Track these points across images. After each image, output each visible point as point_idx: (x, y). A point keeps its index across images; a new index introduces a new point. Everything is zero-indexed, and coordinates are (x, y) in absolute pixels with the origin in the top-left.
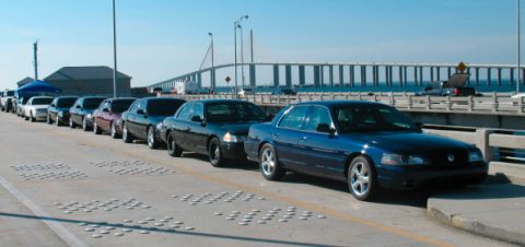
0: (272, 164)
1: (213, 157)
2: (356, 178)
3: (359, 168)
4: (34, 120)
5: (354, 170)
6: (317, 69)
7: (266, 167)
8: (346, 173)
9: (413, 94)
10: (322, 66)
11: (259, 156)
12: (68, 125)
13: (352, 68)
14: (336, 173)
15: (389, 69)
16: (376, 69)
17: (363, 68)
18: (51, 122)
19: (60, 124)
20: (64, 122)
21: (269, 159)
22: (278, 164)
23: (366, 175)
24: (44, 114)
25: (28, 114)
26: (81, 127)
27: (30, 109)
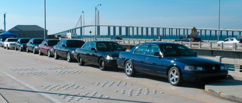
0: (131, 70)
1: (101, 66)
2: (172, 76)
3: (174, 72)
4: (8, 49)
5: (171, 73)
6: (127, 29)
7: (128, 71)
8: (167, 74)
9: (174, 40)
10: (129, 27)
11: (125, 66)
12: (26, 51)
13: (142, 28)
14: (163, 74)
15: (158, 29)
16: (152, 29)
17: (147, 29)
18: (17, 49)
19: (22, 51)
20: (24, 50)
21: (129, 67)
22: (134, 70)
23: (177, 75)
24: (14, 46)
25: (5, 46)
26: (32, 52)
27: (6, 43)
